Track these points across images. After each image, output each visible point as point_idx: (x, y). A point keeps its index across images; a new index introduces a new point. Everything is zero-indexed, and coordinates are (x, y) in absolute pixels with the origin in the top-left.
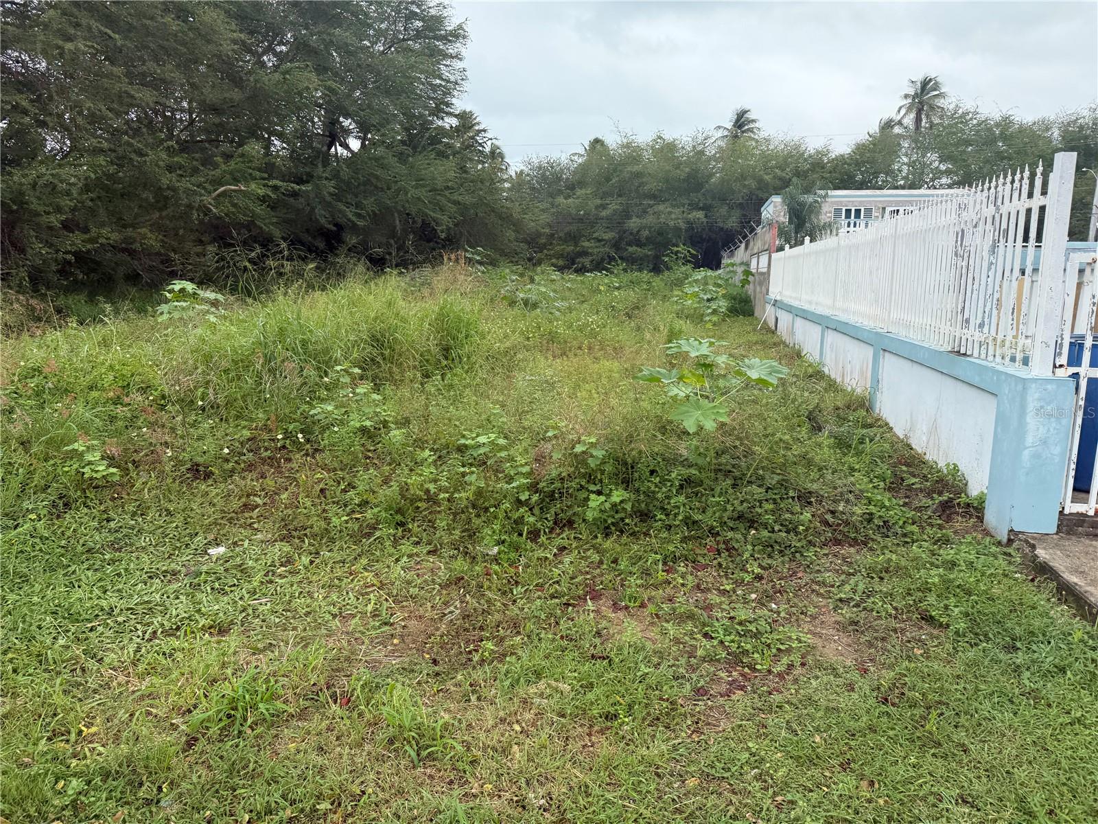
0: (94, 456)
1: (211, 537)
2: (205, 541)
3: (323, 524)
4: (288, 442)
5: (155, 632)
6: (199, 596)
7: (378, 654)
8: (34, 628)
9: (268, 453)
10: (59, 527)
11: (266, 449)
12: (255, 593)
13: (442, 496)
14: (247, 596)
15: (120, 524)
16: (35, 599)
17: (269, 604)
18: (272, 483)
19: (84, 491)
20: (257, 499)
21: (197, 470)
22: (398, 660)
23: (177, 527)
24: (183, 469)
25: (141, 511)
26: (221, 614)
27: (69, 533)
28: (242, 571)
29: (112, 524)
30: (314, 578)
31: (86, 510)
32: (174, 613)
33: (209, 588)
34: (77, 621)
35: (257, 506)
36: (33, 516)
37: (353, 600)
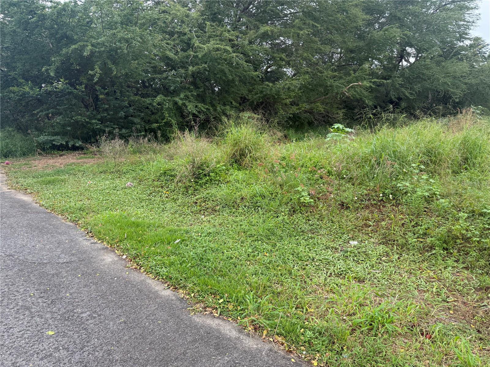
0: (305, 194)
1: (350, 236)
2: (348, 237)
3: (404, 241)
4: (384, 198)
5: (331, 274)
6: (348, 262)
7: (443, 316)
8: (286, 258)
9: (375, 202)
10: (292, 220)
11: (374, 200)
12: (373, 267)
13: (475, 239)
14: (369, 268)
15: (313, 223)
16: (286, 247)
17: (380, 274)
18: (377, 216)
19: (300, 207)
20: (370, 222)
21: (343, 205)
22: (455, 323)
23: (336, 228)
24: (337, 203)
25: (321, 218)
26: (360, 273)
27: (295, 223)
28: (366, 255)
29: (310, 222)
30: (402, 266)
31: (300, 215)
32: (339, 267)
33: (352, 259)
34: (301, 260)
35: (370, 226)
36: (283, 214)
37: (423, 283)
